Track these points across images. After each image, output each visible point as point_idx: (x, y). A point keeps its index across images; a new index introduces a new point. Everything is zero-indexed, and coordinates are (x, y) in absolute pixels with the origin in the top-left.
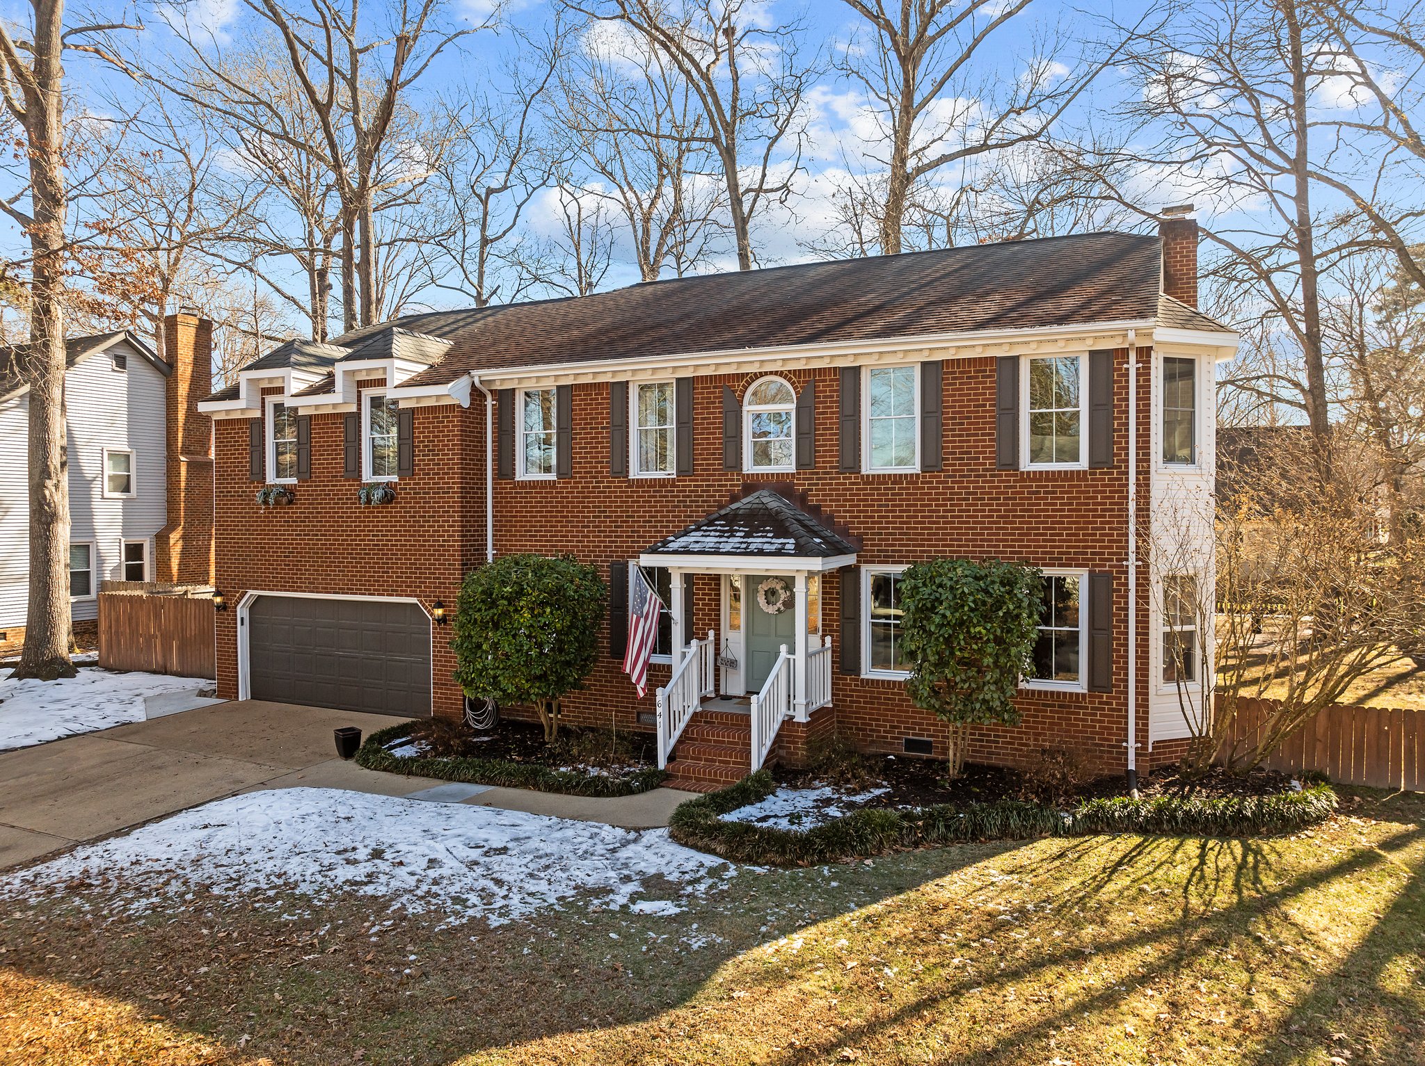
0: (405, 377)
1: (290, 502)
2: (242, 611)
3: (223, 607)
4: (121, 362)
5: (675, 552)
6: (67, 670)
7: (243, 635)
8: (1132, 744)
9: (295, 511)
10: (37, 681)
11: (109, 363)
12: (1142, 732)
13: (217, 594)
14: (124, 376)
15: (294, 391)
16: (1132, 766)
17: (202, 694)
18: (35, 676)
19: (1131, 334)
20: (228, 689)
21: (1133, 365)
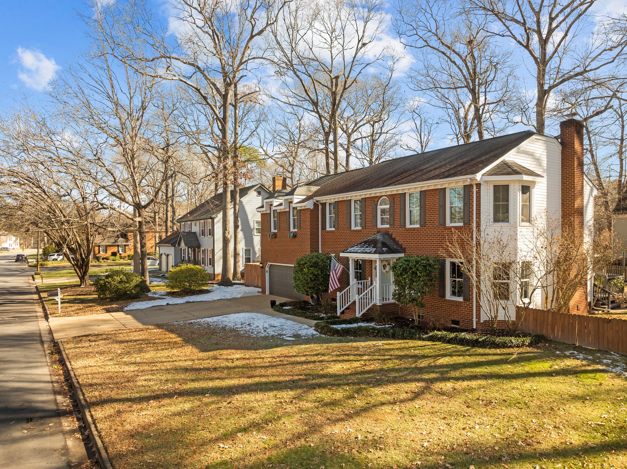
0: (298, 200)
1: (276, 237)
2: (267, 269)
3: (262, 268)
4: (259, 193)
5: (348, 252)
6: (232, 284)
7: (267, 275)
8: (475, 319)
9: (277, 240)
10: (223, 287)
11: (255, 193)
12: (478, 316)
13: (261, 263)
14: (260, 198)
15: (275, 205)
16: (475, 327)
17: (259, 292)
18: (223, 285)
19: (469, 180)
20: (264, 292)
21: (475, 190)
